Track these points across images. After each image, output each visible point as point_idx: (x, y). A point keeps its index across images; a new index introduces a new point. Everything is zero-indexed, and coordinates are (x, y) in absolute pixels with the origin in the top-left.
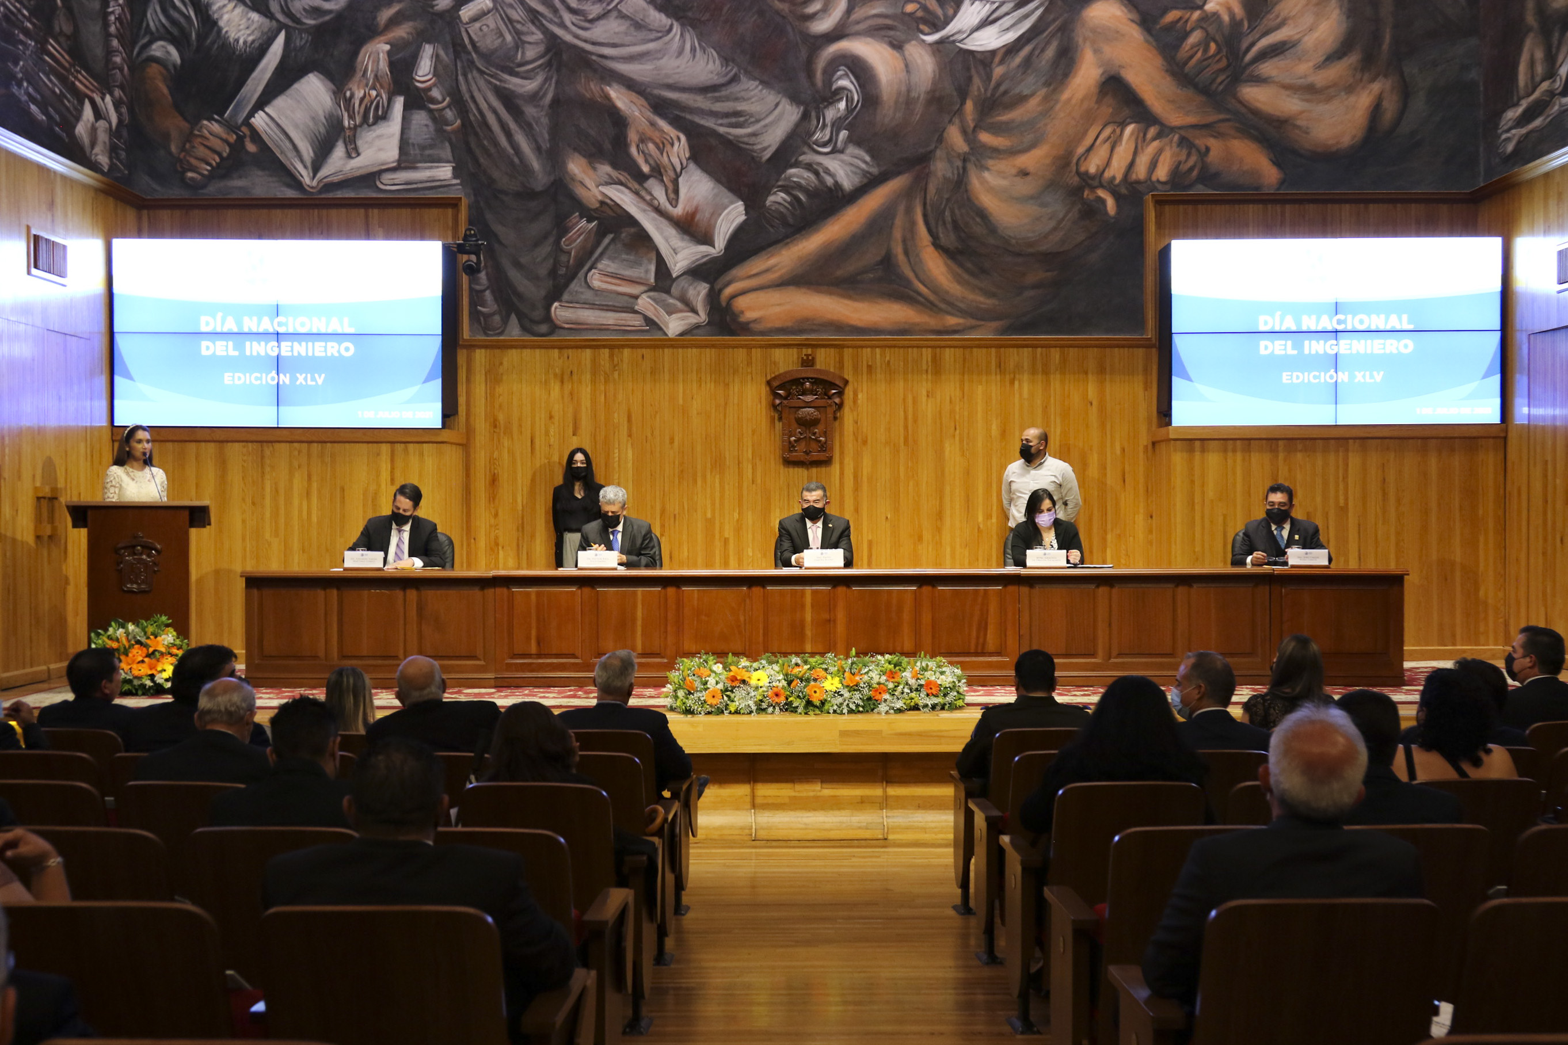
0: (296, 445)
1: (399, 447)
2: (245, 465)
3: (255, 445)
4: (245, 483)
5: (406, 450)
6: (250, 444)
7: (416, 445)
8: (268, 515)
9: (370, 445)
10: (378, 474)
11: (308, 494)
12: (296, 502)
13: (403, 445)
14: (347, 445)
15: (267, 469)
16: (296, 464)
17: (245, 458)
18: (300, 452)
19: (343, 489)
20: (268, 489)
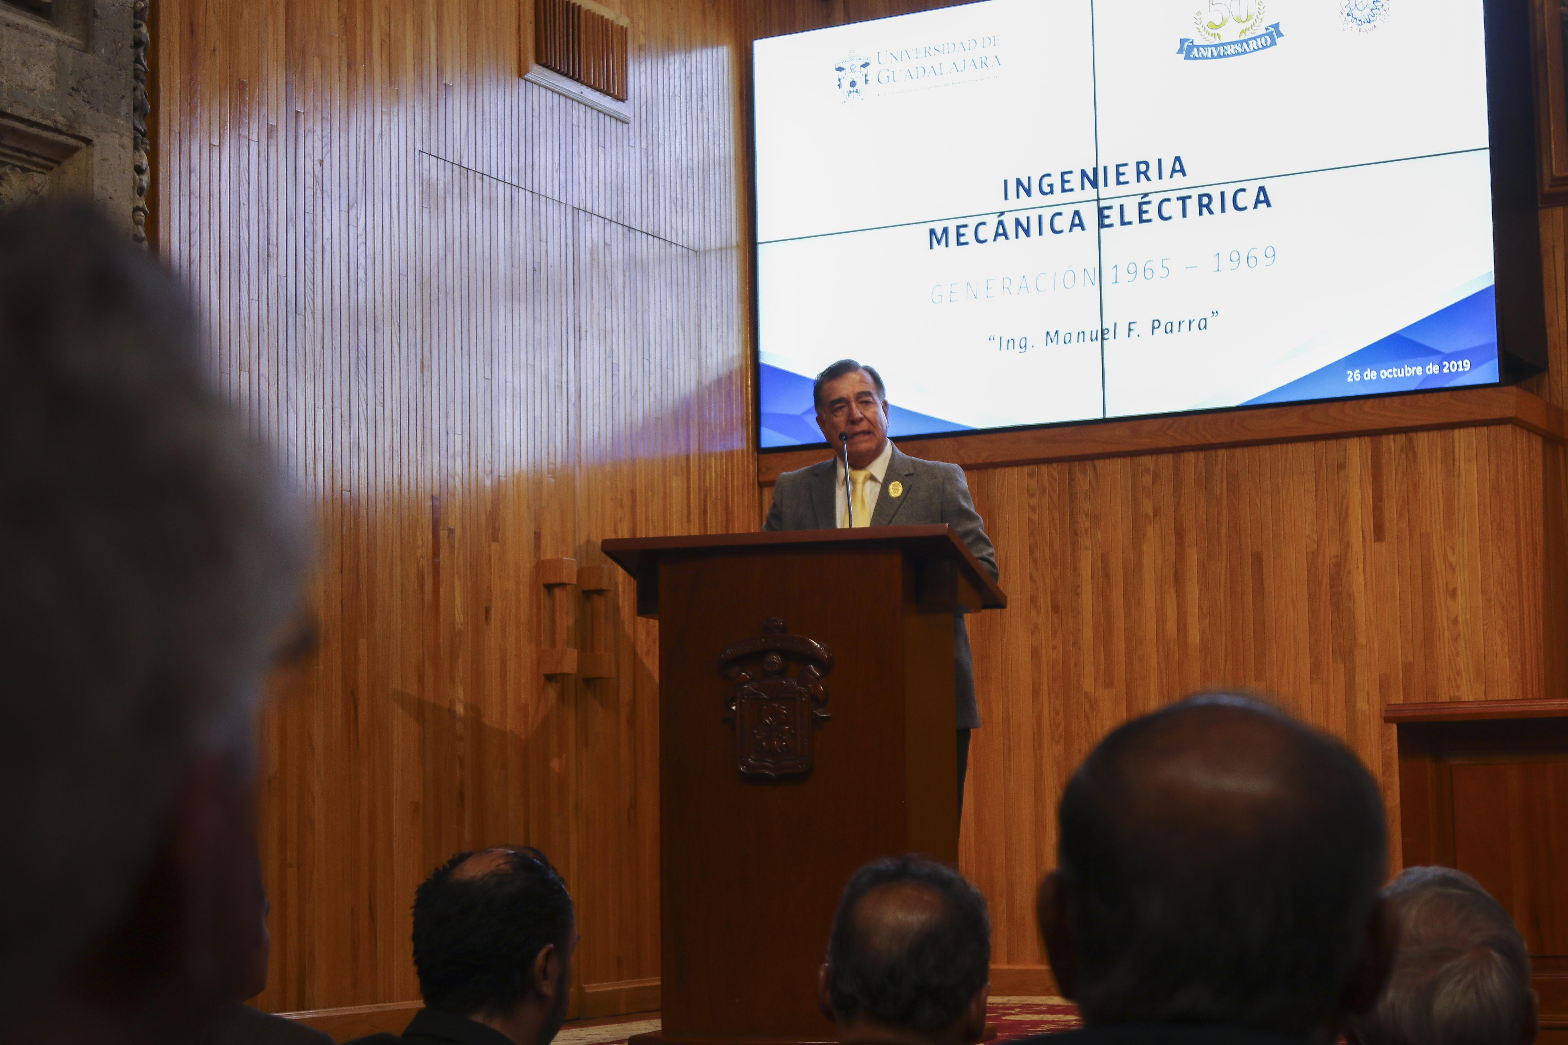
0: (1147, 460)
1: (1391, 444)
2: (1035, 517)
3: (1055, 470)
4: (1035, 562)
5: (1410, 451)
6: (1044, 468)
7: (1436, 435)
8: (1087, 633)
9: (1321, 444)
10: (1343, 517)
11: (1179, 578)
12: (1150, 598)
13: (1401, 439)
14: (1267, 452)
15: (1085, 523)
16: (1147, 506)
17: (1034, 501)
18: (1156, 477)
19: (1258, 560)
20: (1086, 572)
